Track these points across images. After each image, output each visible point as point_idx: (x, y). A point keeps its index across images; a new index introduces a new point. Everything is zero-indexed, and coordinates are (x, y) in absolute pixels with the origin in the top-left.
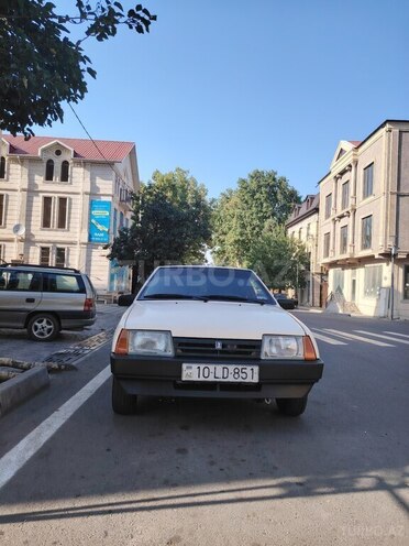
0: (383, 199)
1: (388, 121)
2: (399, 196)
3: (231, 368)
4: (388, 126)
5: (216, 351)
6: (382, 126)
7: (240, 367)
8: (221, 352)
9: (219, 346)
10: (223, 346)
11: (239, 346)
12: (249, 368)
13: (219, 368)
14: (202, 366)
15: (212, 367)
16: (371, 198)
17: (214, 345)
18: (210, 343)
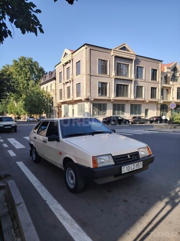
0: (85, 77)
1: (85, 44)
2: (90, 76)
3: (135, 164)
4: (86, 46)
6: (83, 46)
7: (138, 163)
8: (130, 159)
10: (130, 156)
12: (140, 163)
14: (127, 166)
15: (130, 166)
16: (80, 76)
17: (127, 157)
18: (126, 156)
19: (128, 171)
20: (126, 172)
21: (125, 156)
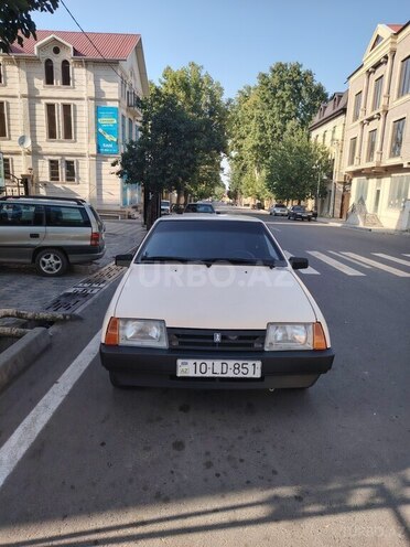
3: (231, 363)
5: (215, 344)
7: (241, 362)
8: (219, 344)
9: (218, 338)
10: (223, 338)
11: (240, 338)
12: (250, 363)
13: (218, 363)
14: (199, 362)
15: (209, 363)
17: (212, 337)
18: (209, 334)
19: (199, 374)
20: (191, 374)
21: (207, 334)
